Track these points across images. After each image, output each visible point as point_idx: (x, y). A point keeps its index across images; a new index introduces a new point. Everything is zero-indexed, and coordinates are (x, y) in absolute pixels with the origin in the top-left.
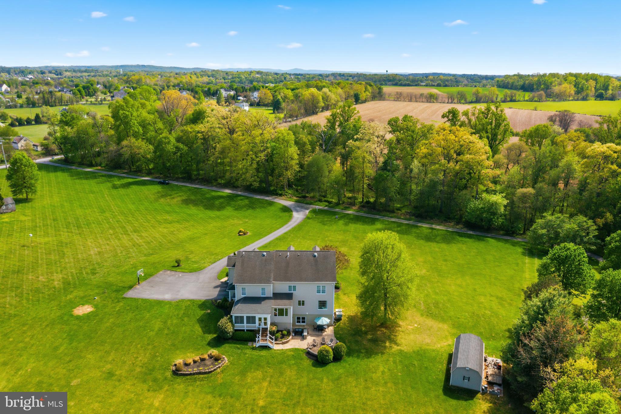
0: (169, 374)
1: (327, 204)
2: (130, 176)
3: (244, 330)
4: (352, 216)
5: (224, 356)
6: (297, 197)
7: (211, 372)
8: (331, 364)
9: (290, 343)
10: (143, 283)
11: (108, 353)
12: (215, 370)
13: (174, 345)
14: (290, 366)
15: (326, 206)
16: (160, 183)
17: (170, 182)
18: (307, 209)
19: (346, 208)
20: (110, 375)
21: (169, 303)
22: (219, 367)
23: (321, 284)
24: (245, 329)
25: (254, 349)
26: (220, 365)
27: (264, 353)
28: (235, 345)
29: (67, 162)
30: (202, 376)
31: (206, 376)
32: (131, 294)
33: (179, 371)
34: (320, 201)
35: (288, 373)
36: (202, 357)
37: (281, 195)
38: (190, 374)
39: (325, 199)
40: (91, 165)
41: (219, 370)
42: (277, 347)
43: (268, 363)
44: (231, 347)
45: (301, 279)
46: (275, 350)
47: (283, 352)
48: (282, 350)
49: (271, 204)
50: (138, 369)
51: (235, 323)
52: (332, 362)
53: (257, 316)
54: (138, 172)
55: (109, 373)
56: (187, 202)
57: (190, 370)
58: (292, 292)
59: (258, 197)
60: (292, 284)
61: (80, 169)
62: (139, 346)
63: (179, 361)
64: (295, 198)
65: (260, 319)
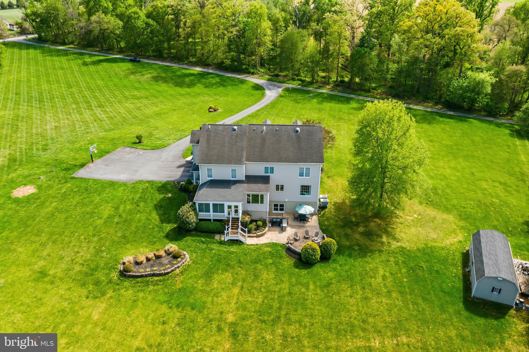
0: (115, 275)
1: (300, 82)
2: (102, 54)
3: (210, 220)
4: (326, 95)
5: (185, 253)
6: (270, 75)
7: (168, 273)
8: (318, 265)
9: (266, 236)
10: (98, 161)
11: (43, 245)
12: (172, 271)
13: (124, 237)
14: (266, 266)
15: (299, 85)
16: (131, 61)
17: (141, 60)
18: (279, 87)
19: (320, 87)
20: (43, 274)
21: (124, 184)
22: (178, 267)
23: (305, 166)
24: (212, 218)
25: (221, 243)
26: (179, 265)
27: (234, 249)
28: (199, 238)
29: (41, 40)
30: (157, 278)
31: (161, 278)
32: (81, 173)
33: (127, 272)
34: (293, 80)
35: (265, 276)
36: (157, 253)
37: (253, 73)
38: (142, 276)
39: (299, 78)
40: (64, 44)
41: (177, 271)
42: (250, 241)
43: (240, 262)
44: (194, 241)
45: (280, 160)
46: (248, 245)
47: (258, 247)
48: (257, 245)
49: (242, 82)
50: (77, 268)
51: (199, 211)
52: (319, 262)
53: (226, 204)
54: (110, 50)
55: (41, 272)
56: (156, 79)
57: (142, 271)
58: (269, 174)
59: (230, 75)
60: (269, 165)
61: (52, 47)
62: (82, 237)
63: (128, 258)
64: (267, 77)
65: (230, 207)
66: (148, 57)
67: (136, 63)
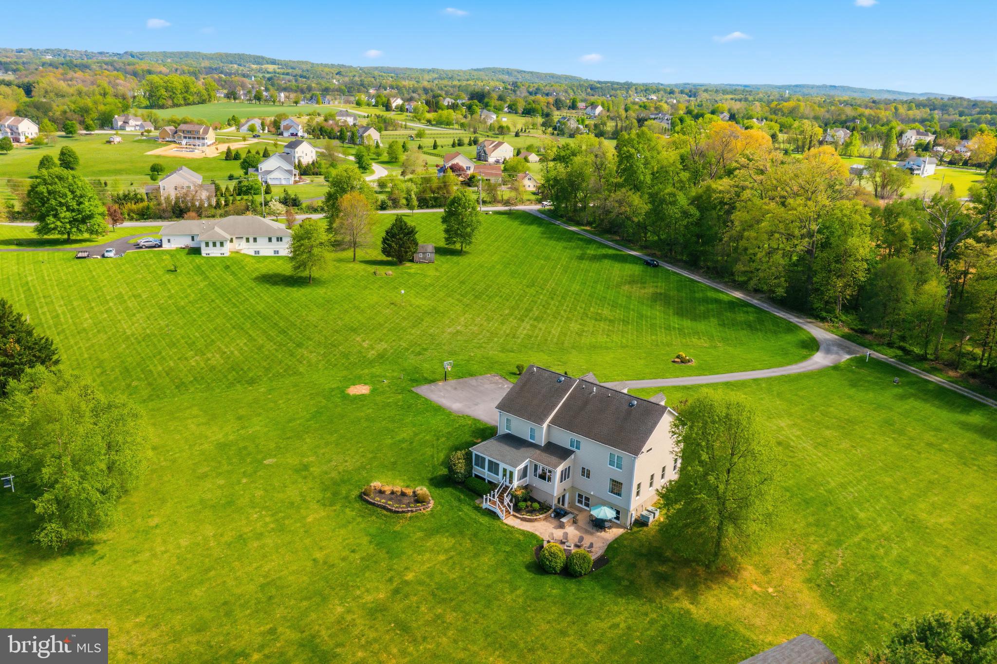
0: (355, 493)
1: (900, 353)
3: (484, 479)
4: (931, 387)
5: (432, 502)
6: (852, 329)
7: (398, 512)
8: (553, 577)
9: (536, 524)
10: (452, 382)
11: (327, 444)
12: (403, 512)
13: (394, 463)
14: (497, 551)
15: (895, 357)
16: (647, 263)
17: (661, 263)
18: (849, 353)
19: (933, 370)
20: (306, 467)
21: (449, 414)
22: (412, 511)
23: (617, 452)
24: (487, 478)
25: (478, 509)
26: (414, 509)
27: (485, 520)
28: (458, 494)
29: (553, 214)
30: (385, 512)
31: (389, 514)
32: (424, 390)
33: (368, 495)
34: (890, 345)
35: (485, 559)
36: (404, 490)
37: (823, 319)
38: (373, 504)
39: (902, 344)
40: (580, 223)
41: (409, 514)
42: (512, 521)
43: (475, 535)
44: (452, 494)
45: (587, 434)
46: (502, 523)
47: (511, 530)
48: (513, 527)
49: (792, 329)
50: (334, 474)
51: (477, 464)
52: (556, 573)
53: (502, 466)
55: (305, 466)
56: (656, 298)
57: (378, 500)
58: (574, 449)
59: (781, 314)
60: (576, 437)
61: (564, 227)
62: (362, 450)
63: (376, 484)
64: (846, 330)
65: (505, 470)
66: (674, 262)
67: (649, 269)
